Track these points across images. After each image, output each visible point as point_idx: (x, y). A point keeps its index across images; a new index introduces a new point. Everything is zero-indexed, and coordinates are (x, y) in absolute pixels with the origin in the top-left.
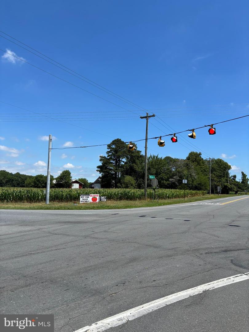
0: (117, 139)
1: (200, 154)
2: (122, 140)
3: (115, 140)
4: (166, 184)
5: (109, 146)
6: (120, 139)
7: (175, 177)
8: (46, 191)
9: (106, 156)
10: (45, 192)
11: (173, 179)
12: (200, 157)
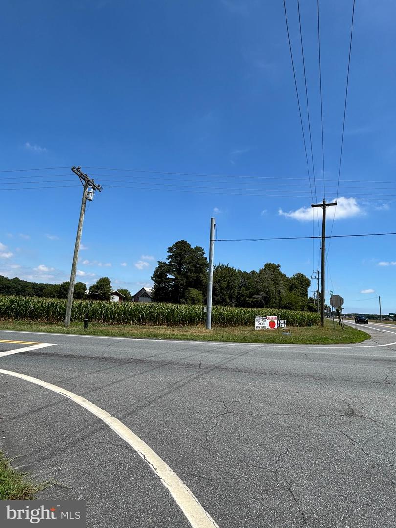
0: (183, 241)
1: (278, 266)
2: (188, 242)
3: (179, 242)
4: (250, 302)
5: (170, 249)
6: (186, 241)
7: (261, 293)
8: (208, 308)
9: (167, 262)
10: (205, 310)
11: (259, 296)
12: (279, 270)
